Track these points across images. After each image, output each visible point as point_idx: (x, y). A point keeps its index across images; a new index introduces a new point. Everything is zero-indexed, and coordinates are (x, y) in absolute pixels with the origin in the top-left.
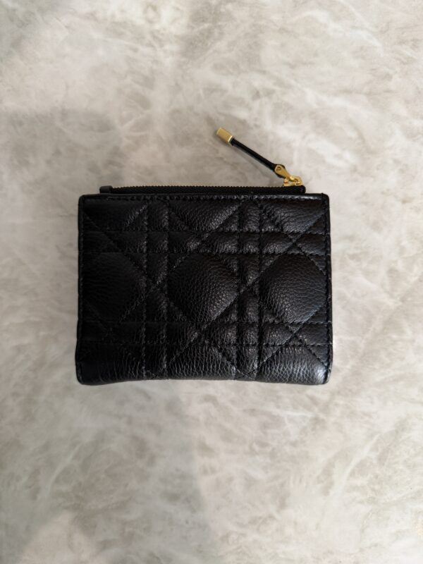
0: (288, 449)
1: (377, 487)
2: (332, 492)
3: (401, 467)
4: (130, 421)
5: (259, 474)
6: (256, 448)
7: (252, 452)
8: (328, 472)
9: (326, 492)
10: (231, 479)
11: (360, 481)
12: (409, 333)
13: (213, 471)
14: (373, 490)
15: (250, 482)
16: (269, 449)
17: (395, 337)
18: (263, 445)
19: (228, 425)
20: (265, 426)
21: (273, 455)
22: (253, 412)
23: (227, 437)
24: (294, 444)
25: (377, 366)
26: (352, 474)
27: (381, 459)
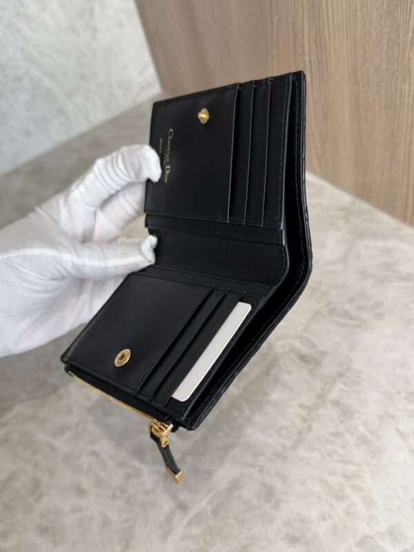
0: (141, 496)
1: (208, 538)
2: (169, 539)
3: (231, 521)
4: (36, 466)
5: (115, 517)
6: (118, 493)
7: (114, 497)
8: (169, 519)
9: (164, 537)
10: (91, 519)
11: (195, 531)
12: (247, 412)
13: (81, 510)
14: (205, 541)
15: (106, 522)
16: (127, 495)
17: (236, 414)
18: (124, 491)
19: (102, 474)
20: (128, 477)
21: (128, 501)
22: (122, 465)
23: (99, 483)
24: (147, 493)
25: (221, 434)
26: (189, 524)
27: (215, 512)
